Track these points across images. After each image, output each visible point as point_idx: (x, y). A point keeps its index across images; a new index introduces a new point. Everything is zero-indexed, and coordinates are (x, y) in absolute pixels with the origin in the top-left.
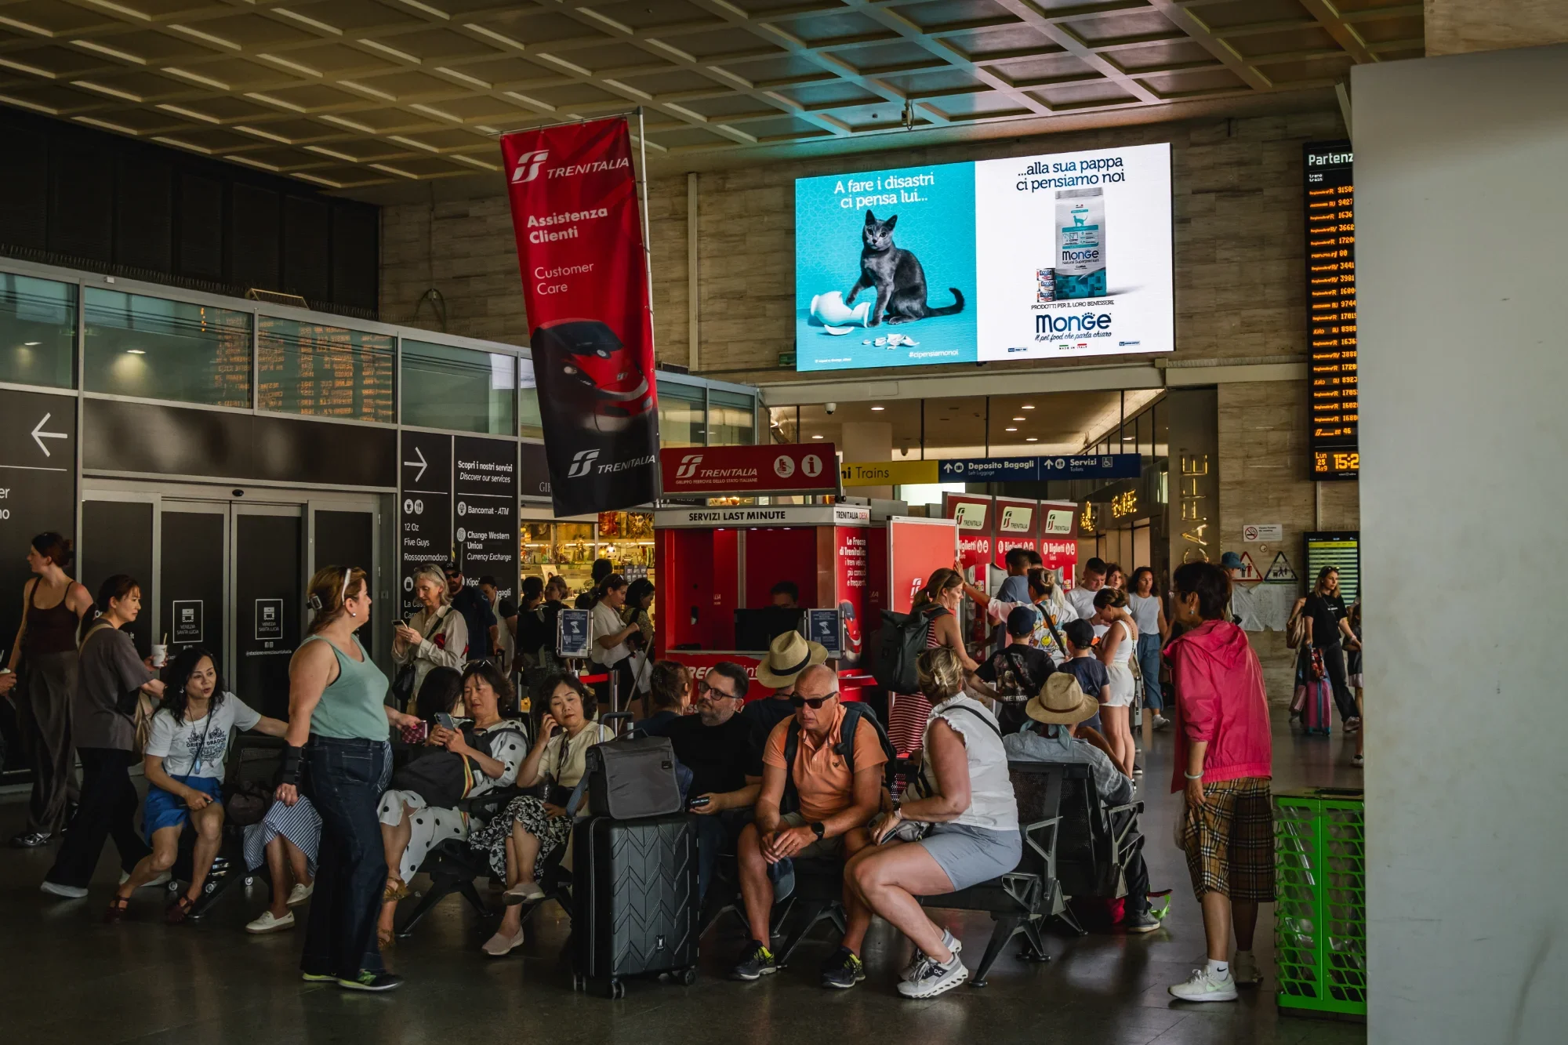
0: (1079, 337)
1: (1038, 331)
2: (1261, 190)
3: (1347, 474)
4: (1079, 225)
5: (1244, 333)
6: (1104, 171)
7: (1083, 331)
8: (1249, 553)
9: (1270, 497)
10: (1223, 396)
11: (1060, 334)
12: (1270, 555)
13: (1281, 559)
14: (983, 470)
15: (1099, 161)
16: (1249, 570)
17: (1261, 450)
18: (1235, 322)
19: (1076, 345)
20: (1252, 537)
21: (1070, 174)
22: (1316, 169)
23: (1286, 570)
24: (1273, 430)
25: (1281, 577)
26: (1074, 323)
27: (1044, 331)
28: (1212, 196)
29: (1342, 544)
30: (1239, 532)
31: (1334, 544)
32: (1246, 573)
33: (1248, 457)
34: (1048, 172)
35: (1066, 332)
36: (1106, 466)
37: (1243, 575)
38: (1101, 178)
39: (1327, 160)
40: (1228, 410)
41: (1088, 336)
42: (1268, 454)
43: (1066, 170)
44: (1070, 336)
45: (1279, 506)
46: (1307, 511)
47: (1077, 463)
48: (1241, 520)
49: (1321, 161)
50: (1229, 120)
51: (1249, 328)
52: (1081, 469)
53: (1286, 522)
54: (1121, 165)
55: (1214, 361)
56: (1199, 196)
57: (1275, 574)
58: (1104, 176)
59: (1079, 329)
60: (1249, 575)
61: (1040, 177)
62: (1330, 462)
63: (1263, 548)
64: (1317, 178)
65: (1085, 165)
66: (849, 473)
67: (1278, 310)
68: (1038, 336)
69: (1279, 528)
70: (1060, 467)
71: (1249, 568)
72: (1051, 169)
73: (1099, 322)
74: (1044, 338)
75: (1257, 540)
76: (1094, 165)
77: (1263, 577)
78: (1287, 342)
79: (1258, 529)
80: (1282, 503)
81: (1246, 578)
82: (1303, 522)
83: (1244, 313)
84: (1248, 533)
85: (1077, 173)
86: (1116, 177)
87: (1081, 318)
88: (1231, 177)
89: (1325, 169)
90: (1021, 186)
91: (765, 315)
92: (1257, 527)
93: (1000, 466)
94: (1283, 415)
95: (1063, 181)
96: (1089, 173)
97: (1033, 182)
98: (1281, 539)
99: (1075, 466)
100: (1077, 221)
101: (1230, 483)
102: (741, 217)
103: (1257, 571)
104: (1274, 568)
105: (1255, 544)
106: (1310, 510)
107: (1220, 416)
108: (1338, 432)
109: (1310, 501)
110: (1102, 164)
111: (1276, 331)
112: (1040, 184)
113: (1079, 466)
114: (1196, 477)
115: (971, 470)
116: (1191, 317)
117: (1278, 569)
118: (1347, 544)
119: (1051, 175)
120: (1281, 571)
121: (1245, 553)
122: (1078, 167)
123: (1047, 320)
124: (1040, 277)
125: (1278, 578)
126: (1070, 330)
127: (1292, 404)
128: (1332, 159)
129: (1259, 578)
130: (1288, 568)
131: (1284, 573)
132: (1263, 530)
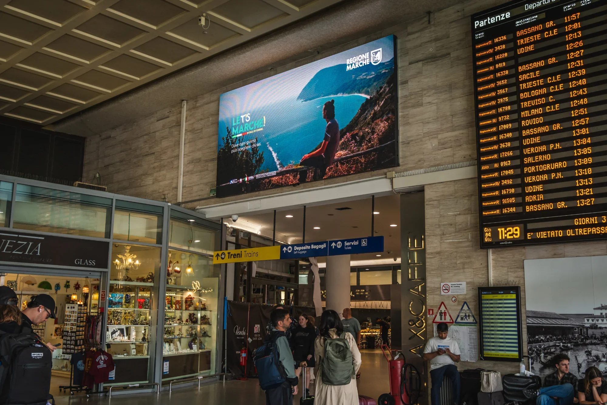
2: (449, 54)
3: (506, 243)
5: (440, 150)
8: (446, 303)
9: (458, 262)
10: (429, 194)
12: (458, 304)
13: (465, 307)
14: (301, 250)
16: (445, 315)
17: (452, 229)
18: (435, 143)
20: (446, 291)
22: (480, 29)
23: (469, 316)
24: (459, 214)
25: (466, 321)
28: (420, 64)
29: (505, 296)
30: (438, 288)
31: (499, 296)
32: (443, 317)
33: (443, 234)
36: (364, 245)
37: (441, 319)
39: (487, 22)
40: (431, 203)
42: (456, 232)
45: (464, 268)
46: (483, 272)
47: (348, 244)
48: (439, 279)
49: (482, 24)
50: (429, 13)
51: (443, 146)
52: (350, 248)
53: (468, 280)
55: (422, 170)
56: (413, 65)
57: (462, 319)
60: (445, 319)
62: (495, 234)
63: (454, 299)
64: (481, 35)
66: (241, 254)
67: (461, 132)
69: (464, 285)
70: (339, 247)
71: (445, 313)
75: (450, 293)
77: (454, 321)
78: (468, 153)
79: (450, 286)
80: (466, 266)
82: (480, 280)
83: (440, 136)
84: (444, 288)
88: (431, 49)
89: (486, 28)
91: (207, 170)
92: (450, 284)
93: (309, 247)
94: (465, 203)
98: (465, 293)
99: (347, 246)
101: (432, 253)
102: (201, 119)
103: (450, 316)
104: (461, 314)
105: (449, 296)
106: (485, 271)
107: (426, 207)
108: (498, 211)
109: (485, 264)
111: (460, 146)
113: (349, 246)
114: (417, 251)
115: (295, 251)
116: (408, 143)
117: (464, 315)
118: (509, 296)
120: (466, 316)
121: (443, 303)
125: (464, 321)
127: (472, 195)
128: (490, 21)
129: (451, 321)
130: (470, 314)
131: (468, 318)
132: (453, 286)
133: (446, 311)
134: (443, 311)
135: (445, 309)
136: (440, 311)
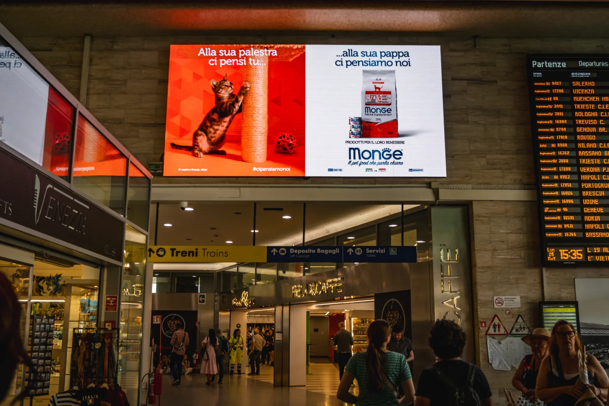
0: (379, 164)
1: (350, 158)
2: (496, 82)
3: (569, 263)
4: (377, 90)
5: (489, 170)
6: (396, 59)
7: (383, 160)
8: (499, 315)
9: (511, 277)
10: (477, 210)
11: (366, 161)
12: (513, 317)
13: (520, 320)
14: (301, 254)
15: (393, 53)
16: (499, 327)
17: (504, 246)
18: (483, 162)
19: (378, 170)
20: (500, 304)
21: (372, 59)
22: (537, 69)
23: (524, 328)
24: (511, 233)
25: (521, 333)
26: (376, 154)
27: (354, 158)
28: (465, 83)
29: (565, 310)
30: (490, 301)
31: (560, 310)
32: (497, 329)
33: (495, 250)
34: (357, 56)
35: (371, 160)
36: (392, 254)
37: (495, 331)
38: (394, 63)
39: (544, 65)
40: (481, 218)
41: (386, 163)
42: (508, 249)
43: (370, 55)
44: (373, 163)
45: (517, 283)
46: (537, 288)
47: (371, 251)
48: (491, 293)
49: (540, 65)
51: (493, 166)
52: (375, 256)
53: (522, 295)
54: (408, 56)
55: (470, 186)
56: (456, 82)
57: (517, 330)
58: (397, 62)
59: (380, 159)
60: (499, 331)
61: (352, 59)
62: (557, 254)
63: (507, 312)
64: (539, 74)
65: (383, 54)
66: (197, 252)
67: (511, 156)
68: (350, 162)
69: (518, 299)
70: (359, 254)
71: (499, 326)
72: (360, 54)
73: (394, 155)
74: (355, 163)
75: (503, 306)
76: (391, 54)
77: (509, 332)
78: (518, 177)
79: (504, 299)
80: (519, 282)
81: (497, 333)
82: (534, 295)
83: (488, 157)
84: (497, 302)
85: (378, 58)
86: (405, 64)
87: (381, 152)
88: (476, 72)
89: (543, 70)
90: (338, 63)
91: (138, 137)
93: (314, 251)
94: (517, 224)
95: (368, 63)
96: (386, 59)
97: (347, 62)
98: (519, 306)
99: (369, 253)
100: (376, 88)
101: (483, 267)
102: (124, 68)
103: (504, 328)
104: (516, 326)
105: (502, 309)
106: (538, 287)
107: (475, 222)
108: (560, 234)
109: (538, 280)
110: (395, 54)
111: (510, 169)
112: (352, 63)
113: (372, 254)
114: (450, 264)
115: (292, 254)
116: (453, 157)
117: (519, 327)
118: (569, 310)
119: (359, 58)
120: (521, 328)
121: (496, 316)
122: (379, 54)
123: (357, 151)
124: (351, 123)
125: (519, 333)
126: (373, 158)
127: (523, 217)
128: (547, 65)
129: (506, 333)
130: (525, 326)
131: (523, 330)
132: (507, 300)
133: (500, 324)
134: (497, 324)
135: (499, 322)
136: (493, 324)
